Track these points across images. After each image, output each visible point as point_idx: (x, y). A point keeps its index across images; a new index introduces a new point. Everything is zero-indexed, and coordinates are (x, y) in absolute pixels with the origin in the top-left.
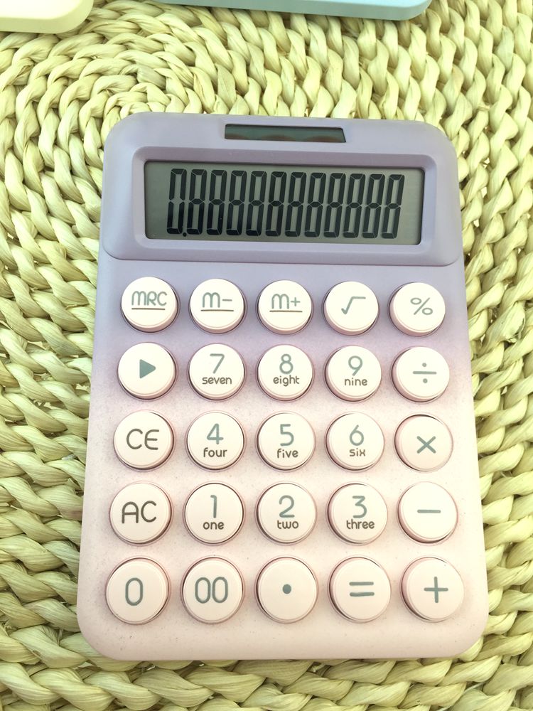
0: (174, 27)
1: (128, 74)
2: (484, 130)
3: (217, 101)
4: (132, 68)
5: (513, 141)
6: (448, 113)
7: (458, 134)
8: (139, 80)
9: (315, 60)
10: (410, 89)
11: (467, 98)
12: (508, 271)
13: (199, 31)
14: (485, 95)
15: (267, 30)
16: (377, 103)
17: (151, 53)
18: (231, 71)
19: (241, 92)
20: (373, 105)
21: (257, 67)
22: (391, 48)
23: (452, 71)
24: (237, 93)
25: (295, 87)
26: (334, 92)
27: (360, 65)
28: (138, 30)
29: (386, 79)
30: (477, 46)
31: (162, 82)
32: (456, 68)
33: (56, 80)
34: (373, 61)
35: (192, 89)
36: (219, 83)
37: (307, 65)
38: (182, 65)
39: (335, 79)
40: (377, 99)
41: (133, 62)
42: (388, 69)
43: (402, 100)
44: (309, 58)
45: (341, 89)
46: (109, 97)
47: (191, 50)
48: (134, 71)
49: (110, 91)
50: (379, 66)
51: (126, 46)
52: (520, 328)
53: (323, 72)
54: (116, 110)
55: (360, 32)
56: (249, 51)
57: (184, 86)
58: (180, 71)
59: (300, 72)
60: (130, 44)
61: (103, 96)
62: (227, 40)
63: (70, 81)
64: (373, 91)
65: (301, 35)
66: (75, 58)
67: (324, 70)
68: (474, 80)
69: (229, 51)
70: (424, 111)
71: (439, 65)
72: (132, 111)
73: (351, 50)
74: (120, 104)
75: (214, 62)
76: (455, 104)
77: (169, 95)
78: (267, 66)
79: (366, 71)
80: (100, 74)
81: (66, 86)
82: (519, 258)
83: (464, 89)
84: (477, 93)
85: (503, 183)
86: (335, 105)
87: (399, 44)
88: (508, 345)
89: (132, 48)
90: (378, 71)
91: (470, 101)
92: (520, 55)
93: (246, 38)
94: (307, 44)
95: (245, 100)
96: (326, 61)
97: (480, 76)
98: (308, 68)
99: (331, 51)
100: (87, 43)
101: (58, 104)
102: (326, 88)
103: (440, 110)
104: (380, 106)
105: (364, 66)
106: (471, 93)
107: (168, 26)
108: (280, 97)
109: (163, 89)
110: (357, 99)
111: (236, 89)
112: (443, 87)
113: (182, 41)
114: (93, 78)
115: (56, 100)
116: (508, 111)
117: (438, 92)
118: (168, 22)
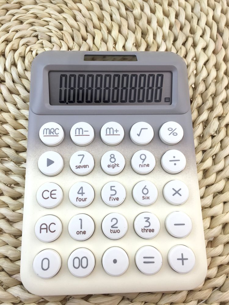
0: (52, 14)
1: (34, 36)
2: (192, 46)
3: (74, 44)
4: (35, 34)
5: (205, 49)
6: (175, 40)
7: (181, 48)
8: (39, 39)
9: (116, 23)
10: (158, 31)
11: (183, 32)
12: (209, 105)
13: (64, 15)
14: (190, 30)
15: (93, 11)
16: (144, 38)
17: (43, 27)
18: (79, 31)
19: (85, 39)
20: (142, 39)
21: (90, 28)
22: (147, 14)
23: (175, 21)
24: (83, 40)
25: (108, 35)
26: (125, 35)
27: (135, 23)
28: (37, 17)
29: (147, 28)
30: (185, 10)
31: (49, 39)
32: (177, 20)
33: (2, 42)
34: (141, 20)
35: (63, 40)
36: (74, 36)
37: (112, 25)
38: (57, 30)
39: (125, 30)
40: (144, 37)
41: (36, 31)
42: (147, 23)
43: (155, 36)
44: (112, 22)
45: (128, 34)
46: (26, 47)
47: (61, 23)
48: (36, 35)
49: (27, 45)
50: (143, 22)
51: (32, 24)
52: (218, 129)
53: (119, 27)
54: (31, 52)
55: (133, 9)
56: (86, 22)
57: (59, 39)
58: (56, 33)
59: (109, 28)
60: (34, 24)
61: (24, 47)
62: (76, 18)
63: (9, 42)
64: (142, 34)
65: (108, 12)
66: (10, 32)
67: (120, 27)
68: (185, 24)
69: (77, 22)
70: (165, 40)
71: (169, 20)
72: (37, 52)
73: (131, 17)
74: (32, 50)
75: (71, 28)
76: (178, 35)
77: (53, 44)
78: (94, 27)
79: (138, 25)
80: (21, 38)
81: (7, 44)
82: (213, 99)
83: (181, 29)
84: (187, 29)
85: (203, 67)
86: (126, 41)
87: (151, 12)
88: (213, 137)
89: (35, 25)
90: (143, 25)
91: (184, 34)
92: (203, 12)
93: (85, 16)
94: (111, 16)
95: (87, 43)
96: (120, 22)
97: (187, 22)
98: (113, 26)
99: (122, 18)
100: (14, 25)
101: (4, 52)
102: (121, 34)
103: (172, 39)
104: (146, 40)
105: (137, 23)
106: (184, 30)
107: (49, 14)
108: (102, 40)
109: (50, 42)
110: (135, 37)
111: (82, 38)
112: (172, 29)
113: (56, 20)
114: (18, 40)
115: (3, 51)
116: (201, 36)
117: (170, 31)
118: (50, 12)
